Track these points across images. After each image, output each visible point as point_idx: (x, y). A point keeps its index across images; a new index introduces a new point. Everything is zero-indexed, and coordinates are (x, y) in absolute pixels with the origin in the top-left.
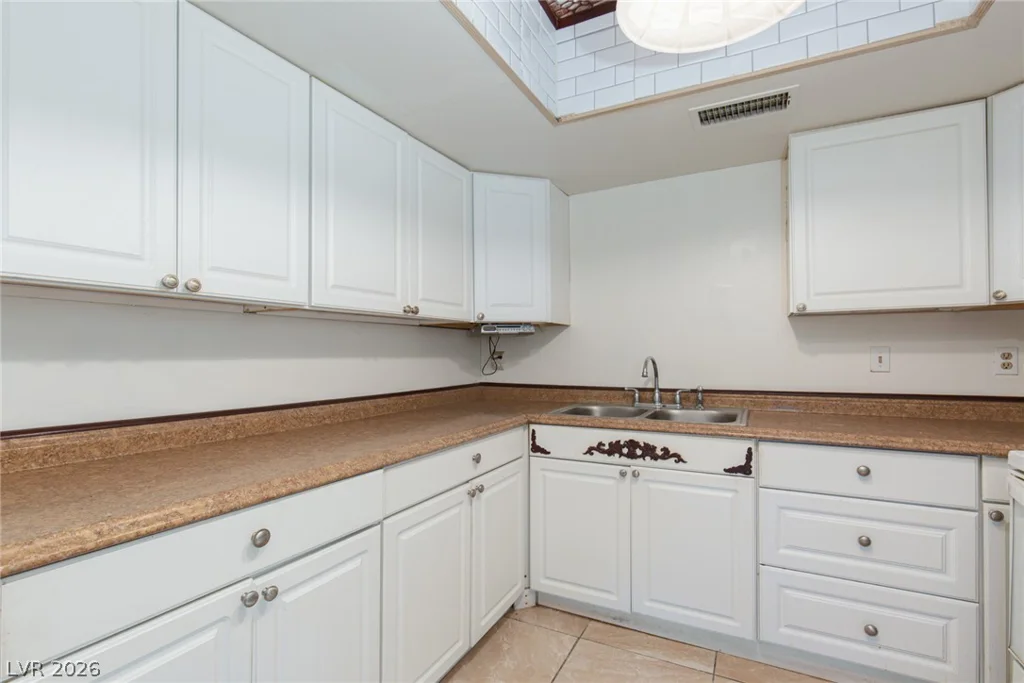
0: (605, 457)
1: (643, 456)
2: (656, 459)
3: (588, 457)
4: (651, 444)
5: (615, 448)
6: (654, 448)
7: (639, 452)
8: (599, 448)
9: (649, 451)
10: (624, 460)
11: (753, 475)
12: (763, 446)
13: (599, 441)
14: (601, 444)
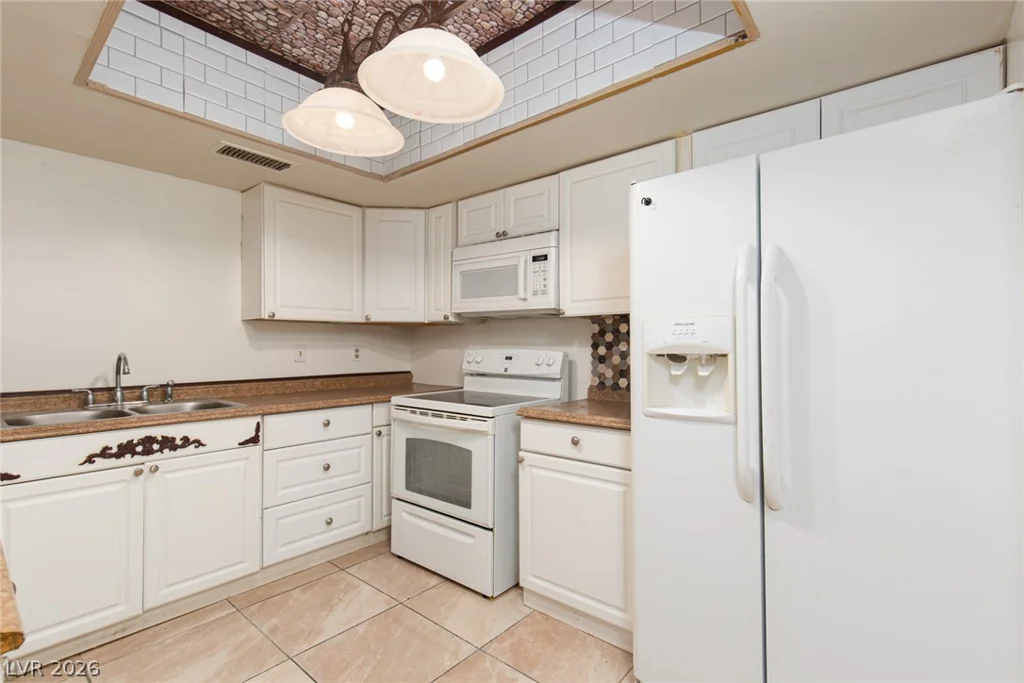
0: (113, 462)
1: (161, 450)
2: (175, 449)
3: (88, 467)
4: (170, 436)
5: (127, 449)
6: (174, 439)
7: (156, 447)
8: (105, 453)
9: (168, 443)
10: (138, 459)
11: (261, 442)
12: (268, 419)
13: (105, 445)
14: (106, 448)
